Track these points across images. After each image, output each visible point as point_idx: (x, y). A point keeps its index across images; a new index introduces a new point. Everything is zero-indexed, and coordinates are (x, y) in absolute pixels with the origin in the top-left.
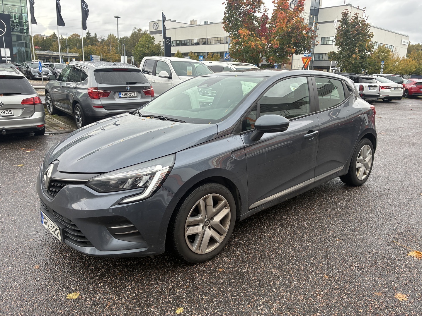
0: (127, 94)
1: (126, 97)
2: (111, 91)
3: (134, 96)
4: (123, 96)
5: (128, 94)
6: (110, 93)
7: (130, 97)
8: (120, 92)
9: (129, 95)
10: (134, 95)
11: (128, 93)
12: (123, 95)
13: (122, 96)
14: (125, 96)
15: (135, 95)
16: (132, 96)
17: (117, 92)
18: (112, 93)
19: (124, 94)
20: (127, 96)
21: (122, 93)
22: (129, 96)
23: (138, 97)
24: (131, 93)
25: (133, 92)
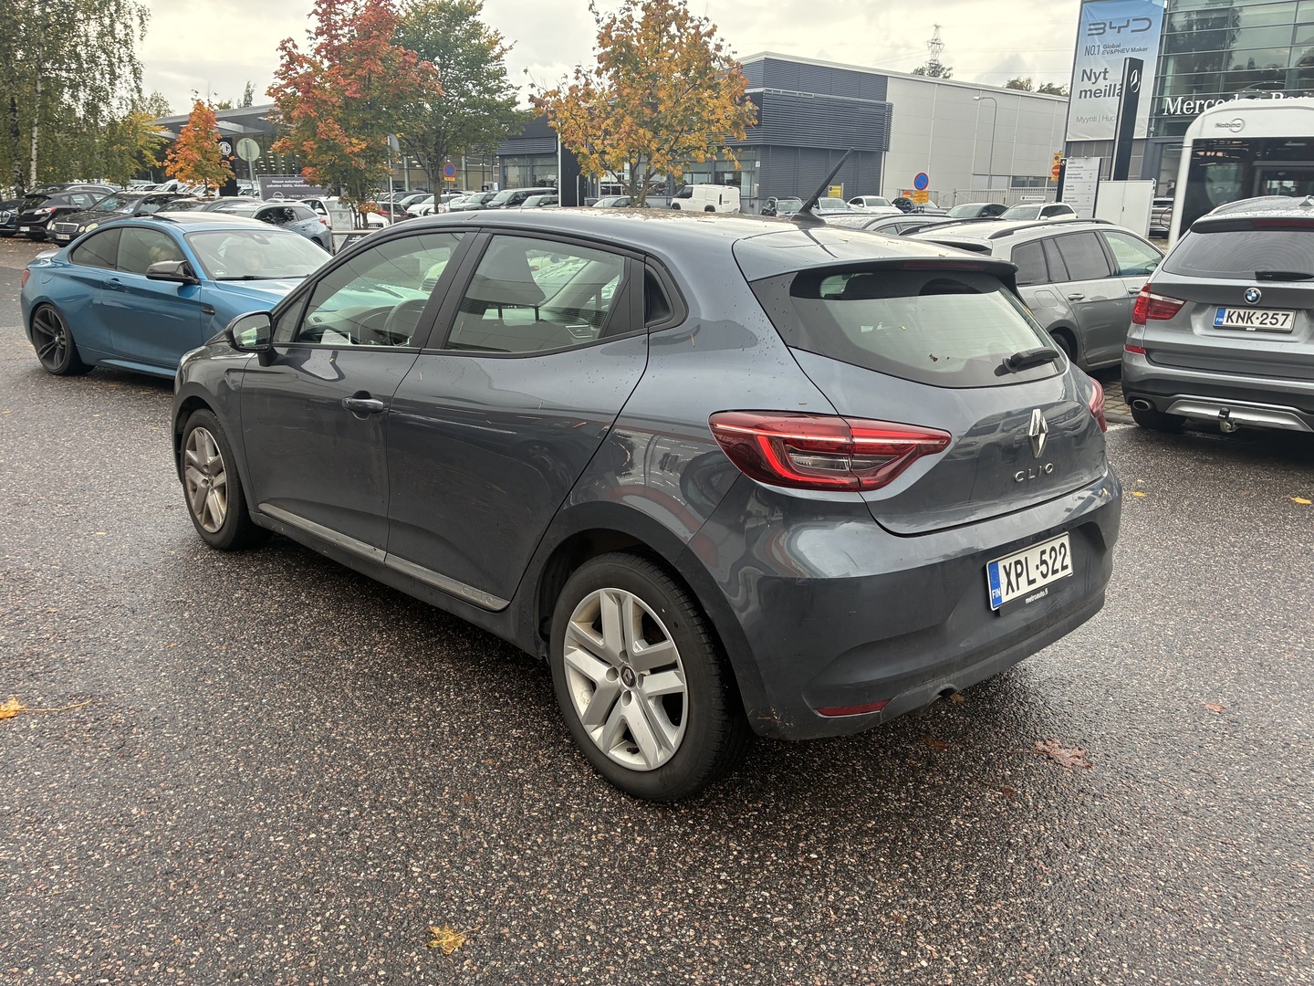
0: (1249, 318)
1: (1243, 329)
2: (1185, 301)
3: (1278, 326)
4: (1230, 323)
5: (1254, 318)
6: (1180, 306)
7: (1258, 330)
8: (1224, 306)
9: (1257, 318)
10: (1280, 322)
11: (1259, 313)
12: (1232, 317)
13: (1225, 323)
14: (1240, 324)
15: (1288, 326)
16: (1269, 326)
17: (1215, 305)
18: (1190, 305)
19: (1239, 315)
20: (1249, 324)
21: (1232, 311)
22: (1257, 324)
23: (1295, 335)
24: (1271, 313)
25: (1281, 313)
